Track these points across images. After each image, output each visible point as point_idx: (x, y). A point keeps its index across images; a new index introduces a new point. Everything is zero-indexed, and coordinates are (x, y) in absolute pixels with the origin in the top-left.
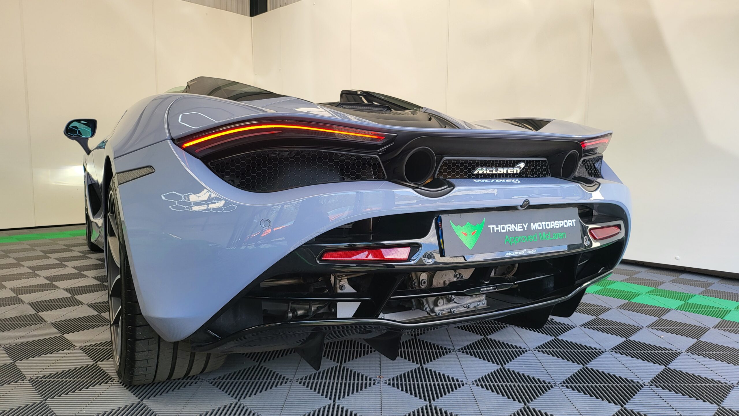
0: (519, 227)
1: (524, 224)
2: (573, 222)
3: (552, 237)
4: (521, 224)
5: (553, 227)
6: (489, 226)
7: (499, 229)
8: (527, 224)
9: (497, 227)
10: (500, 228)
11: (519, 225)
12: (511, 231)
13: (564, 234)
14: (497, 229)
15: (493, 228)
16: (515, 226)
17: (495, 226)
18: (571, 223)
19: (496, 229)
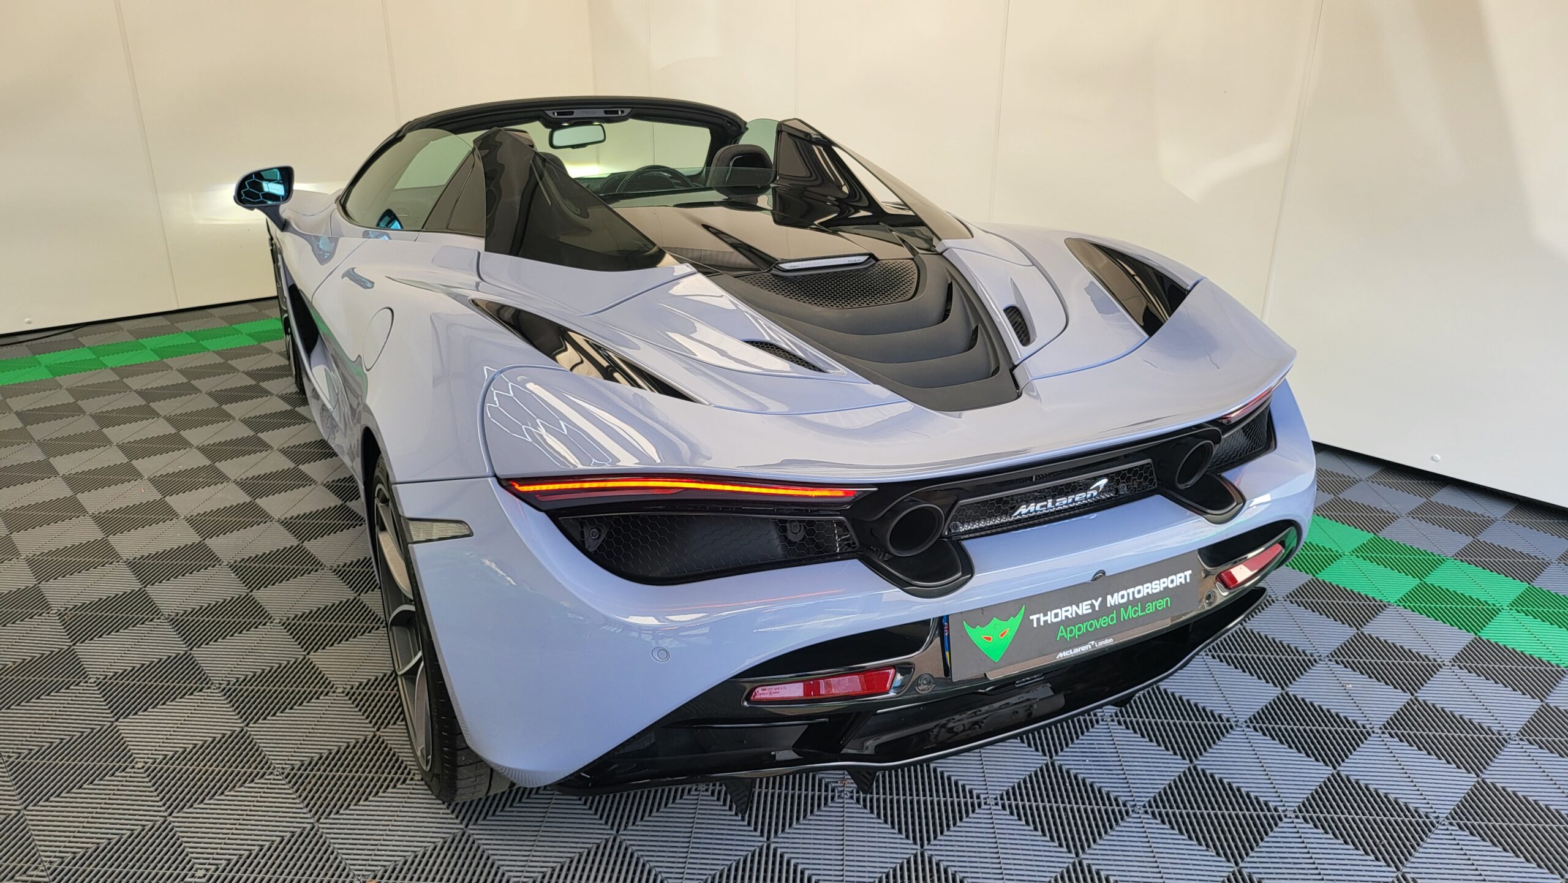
0: (1085, 608)
1: (1094, 601)
2: (1186, 576)
3: (1143, 610)
4: (1090, 602)
5: (1148, 593)
6: (1031, 617)
7: (1048, 618)
8: (1100, 599)
9: (1045, 615)
10: (1050, 618)
11: (1085, 603)
12: (1070, 616)
13: (1167, 601)
14: (1045, 618)
15: (1038, 620)
16: (1078, 608)
17: (1042, 614)
18: (1183, 577)
19: (1042, 619)
